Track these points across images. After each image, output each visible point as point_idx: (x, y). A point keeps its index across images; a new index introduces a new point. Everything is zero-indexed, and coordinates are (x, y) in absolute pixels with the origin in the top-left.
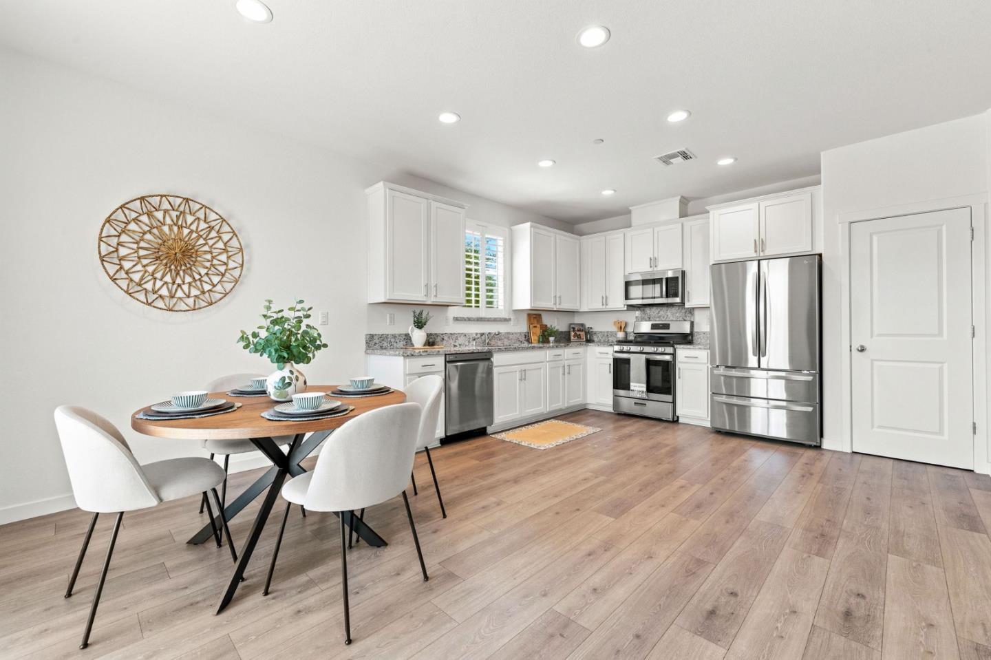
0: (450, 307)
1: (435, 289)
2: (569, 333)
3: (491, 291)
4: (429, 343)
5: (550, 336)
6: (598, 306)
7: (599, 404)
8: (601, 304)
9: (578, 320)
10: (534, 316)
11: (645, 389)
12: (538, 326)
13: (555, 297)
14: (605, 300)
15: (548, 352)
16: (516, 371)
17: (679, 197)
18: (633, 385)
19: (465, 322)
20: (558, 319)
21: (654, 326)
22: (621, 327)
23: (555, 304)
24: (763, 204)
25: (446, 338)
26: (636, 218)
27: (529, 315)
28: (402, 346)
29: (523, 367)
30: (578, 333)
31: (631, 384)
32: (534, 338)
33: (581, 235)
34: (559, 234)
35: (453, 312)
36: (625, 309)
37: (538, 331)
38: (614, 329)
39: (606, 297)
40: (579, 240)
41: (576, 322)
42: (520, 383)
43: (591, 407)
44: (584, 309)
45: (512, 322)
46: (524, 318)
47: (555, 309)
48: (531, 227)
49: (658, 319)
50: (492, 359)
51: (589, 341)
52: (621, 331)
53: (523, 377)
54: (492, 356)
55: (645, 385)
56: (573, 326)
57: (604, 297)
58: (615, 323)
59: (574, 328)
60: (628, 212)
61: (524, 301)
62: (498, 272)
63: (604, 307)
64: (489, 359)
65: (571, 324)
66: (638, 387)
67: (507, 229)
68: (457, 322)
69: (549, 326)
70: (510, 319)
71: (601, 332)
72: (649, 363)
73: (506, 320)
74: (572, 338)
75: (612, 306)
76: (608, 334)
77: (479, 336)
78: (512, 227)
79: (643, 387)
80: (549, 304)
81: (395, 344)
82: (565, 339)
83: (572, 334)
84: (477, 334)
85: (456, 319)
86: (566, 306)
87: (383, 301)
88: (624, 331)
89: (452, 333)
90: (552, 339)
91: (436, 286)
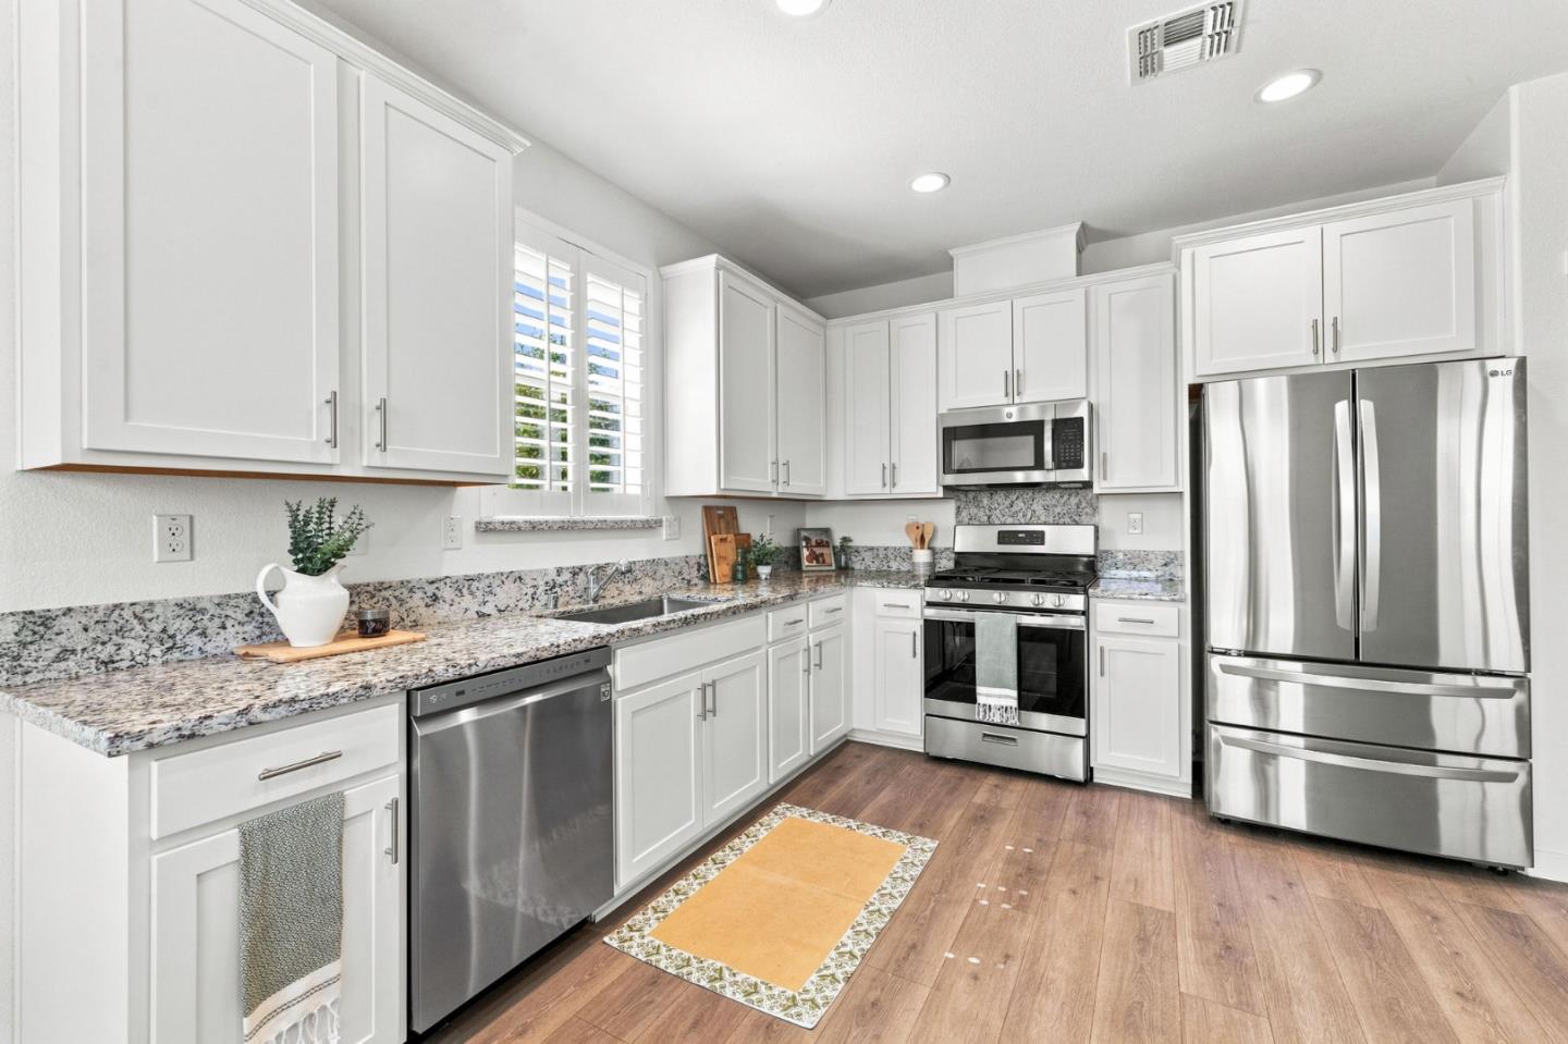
0: (461, 489)
1: (377, 417)
2: (796, 551)
3: (604, 442)
4: (363, 624)
5: (762, 564)
6: (873, 488)
7: (881, 733)
8: (880, 484)
9: (813, 520)
10: (720, 514)
11: (1014, 703)
12: (731, 537)
13: (776, 463)
14: (891, 473)
15: (770, 614)
16: (689, 692)
17: (1077, 226)
18: (984, 693)
19: (521, 537)
20: (771, 517)
21: (1004, 537)
22: (922, 538)
23: (776, 482)
24: (1334, 230)
25: (447, 593)
26: (965, 275)
27: (708, 510)
28: (236, 645)
29: (707, 675)
30: (818, 551)
31: (980, 689)
32: (721, 570)
33: (827, 317)
34: (784, 303)
35: (472, 504)
36: (941, 495)
37: (730, 551)
38: (904, 541)
39: (894, 467)
40: (825, 327)
41: (809, 525)
42: (698, 728)
43: (859, 738)
44: (836, 493)
45: (664, 531)
46: (696, 521)
47: (775, 495)
48: (718, 267)
49: (1010, 520)
50: (609, 668)
51: (844, 571)
52: (922, 548)
53: (709, 705)
54: (609, 659)
55: (1014, 693)
56: (804, 534)
57: (887, 465)
58: (908, 528)
59: (807, 539)
60: (947, 264)
61: (699, 474)
62: (624, 387)
63: (887, 490)
64: (600, 671)
65: (799, 530)
66: (997, 695)
67: (649, 273)
68: (491, 537)
69: (755, 537)
70: (659, 523)
71: (872, 549)
72: (1025, 635)
73: (650, 526)
74: (805, 563)
75: (905, 488)
76: (886, 553)
77: (566, 576)
78: (662, 269)
79: (1008, 697)
80: (762, 484)
81: (195, 641)
82: (789, 564)
83: (805, 553)
84: (559, 571)
85: (485, 529)
86: (798, 488)
87: (57, 461)
88: (929, 548)
89: (472, 572)
90: (764, 571)
91: (383, 407)
